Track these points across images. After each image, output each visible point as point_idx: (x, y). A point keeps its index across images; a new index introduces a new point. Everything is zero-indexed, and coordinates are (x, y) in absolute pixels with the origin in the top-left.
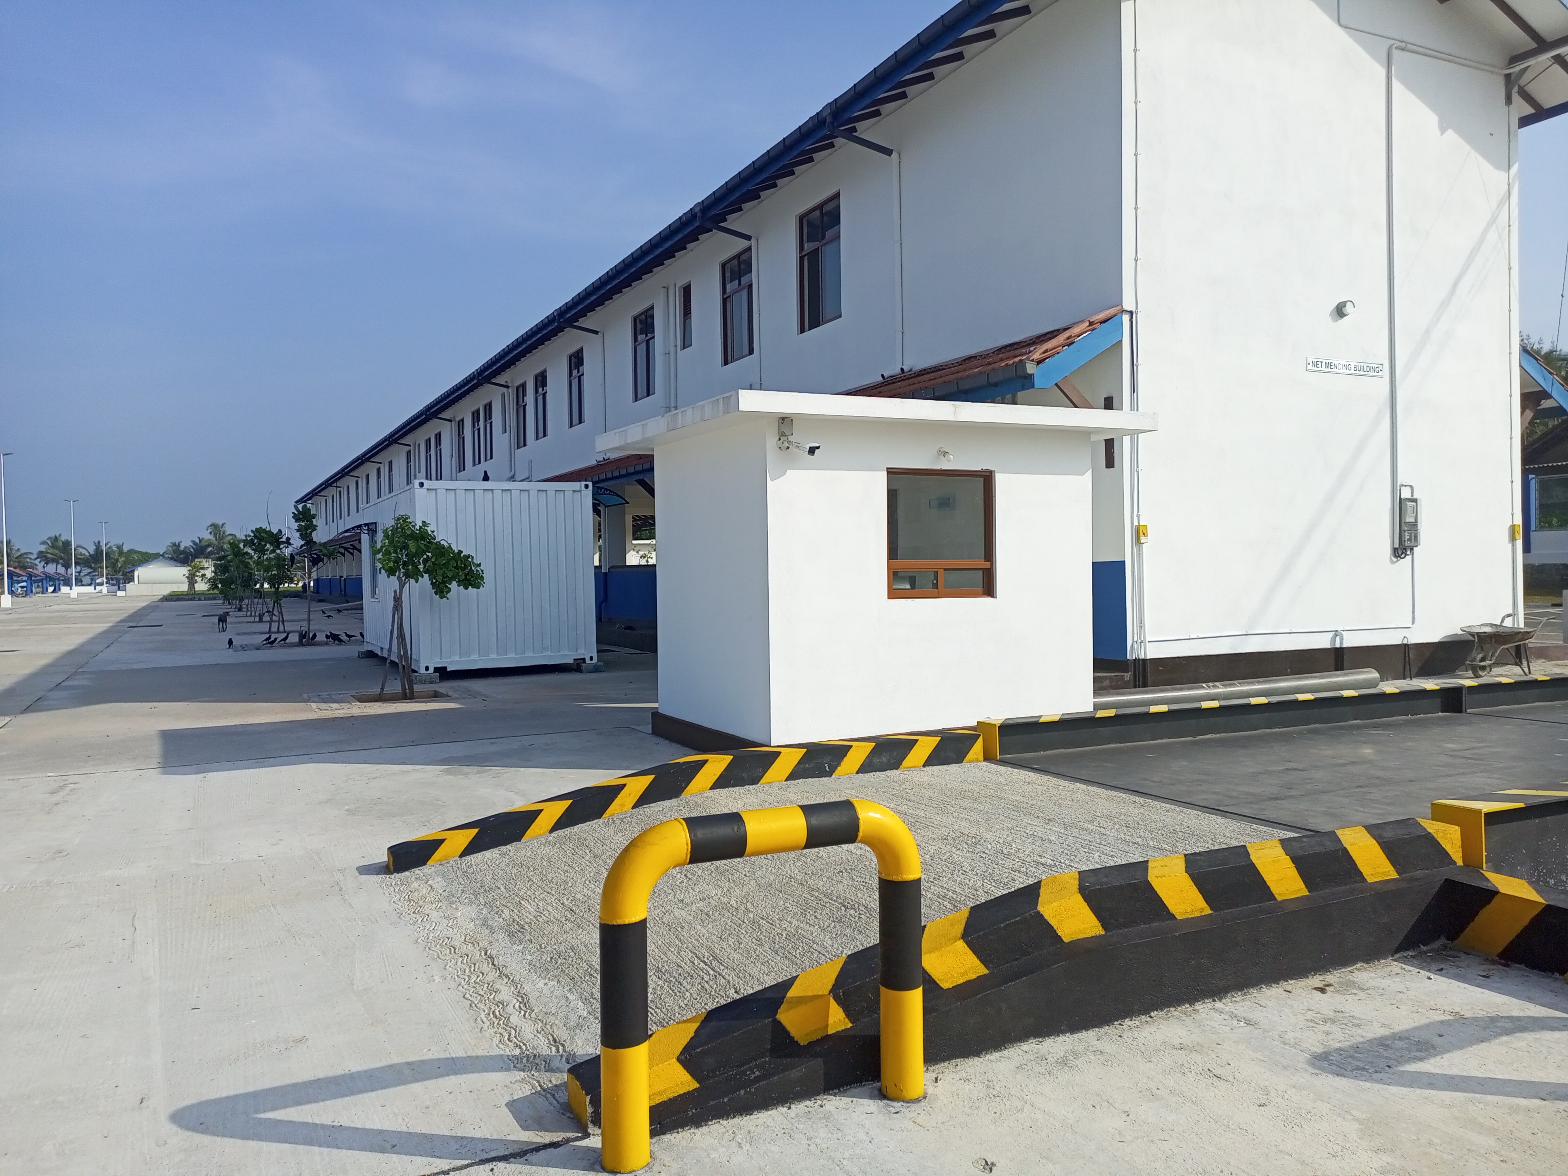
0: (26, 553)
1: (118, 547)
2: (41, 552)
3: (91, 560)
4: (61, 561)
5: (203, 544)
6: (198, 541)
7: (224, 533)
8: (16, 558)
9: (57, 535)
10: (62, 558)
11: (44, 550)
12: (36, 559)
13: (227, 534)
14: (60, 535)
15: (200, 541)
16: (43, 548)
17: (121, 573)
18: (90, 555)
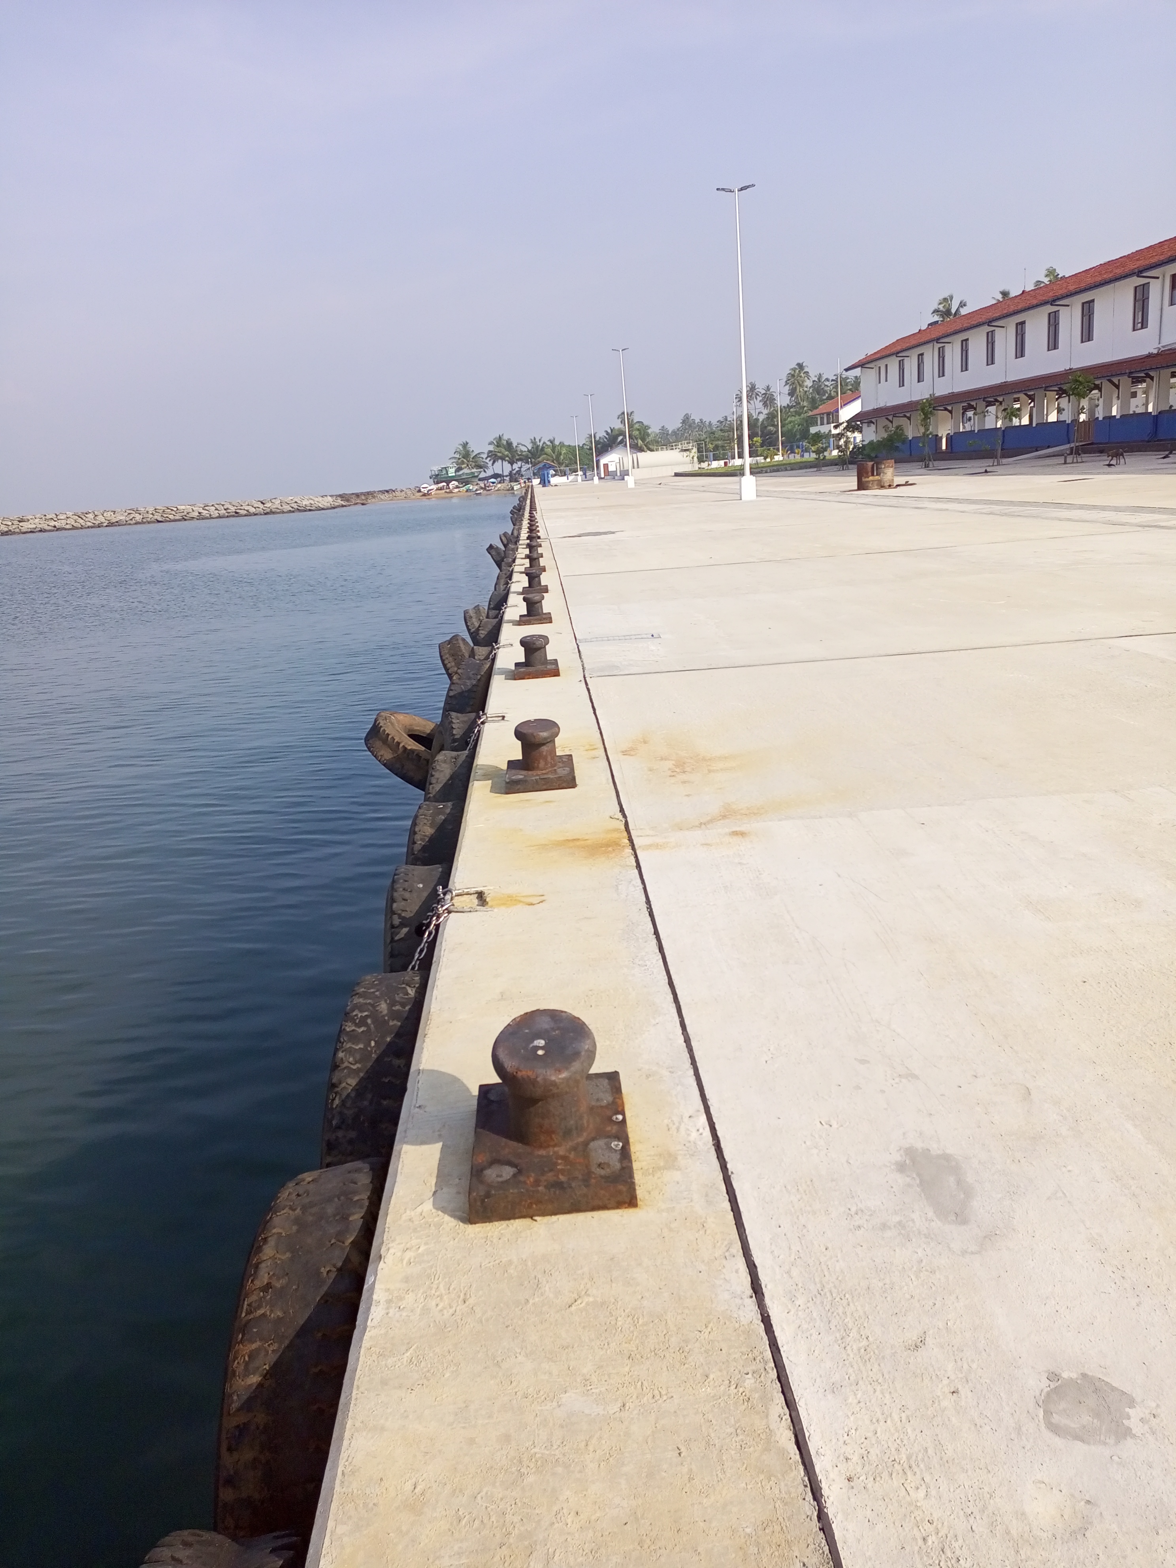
0: (479, 454)
1: (551, 442)
2: (490, 452)
3: (530, 455)
4: (507, 458)
5: (614, 433)
6: (609, 431)
7: (632, 420)
8: (473, 458)
9: (501, 435)
10: (507, 456)
11: (493, 450)
12: (486, 458)
13: (635, 421)
14: (503, 435)
15: (612, 430)
16: (491, 448)
17: (564, 465)
18: (529, 451)
